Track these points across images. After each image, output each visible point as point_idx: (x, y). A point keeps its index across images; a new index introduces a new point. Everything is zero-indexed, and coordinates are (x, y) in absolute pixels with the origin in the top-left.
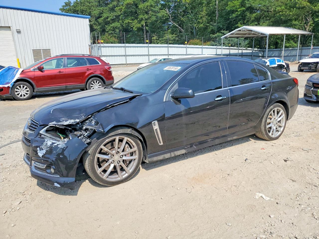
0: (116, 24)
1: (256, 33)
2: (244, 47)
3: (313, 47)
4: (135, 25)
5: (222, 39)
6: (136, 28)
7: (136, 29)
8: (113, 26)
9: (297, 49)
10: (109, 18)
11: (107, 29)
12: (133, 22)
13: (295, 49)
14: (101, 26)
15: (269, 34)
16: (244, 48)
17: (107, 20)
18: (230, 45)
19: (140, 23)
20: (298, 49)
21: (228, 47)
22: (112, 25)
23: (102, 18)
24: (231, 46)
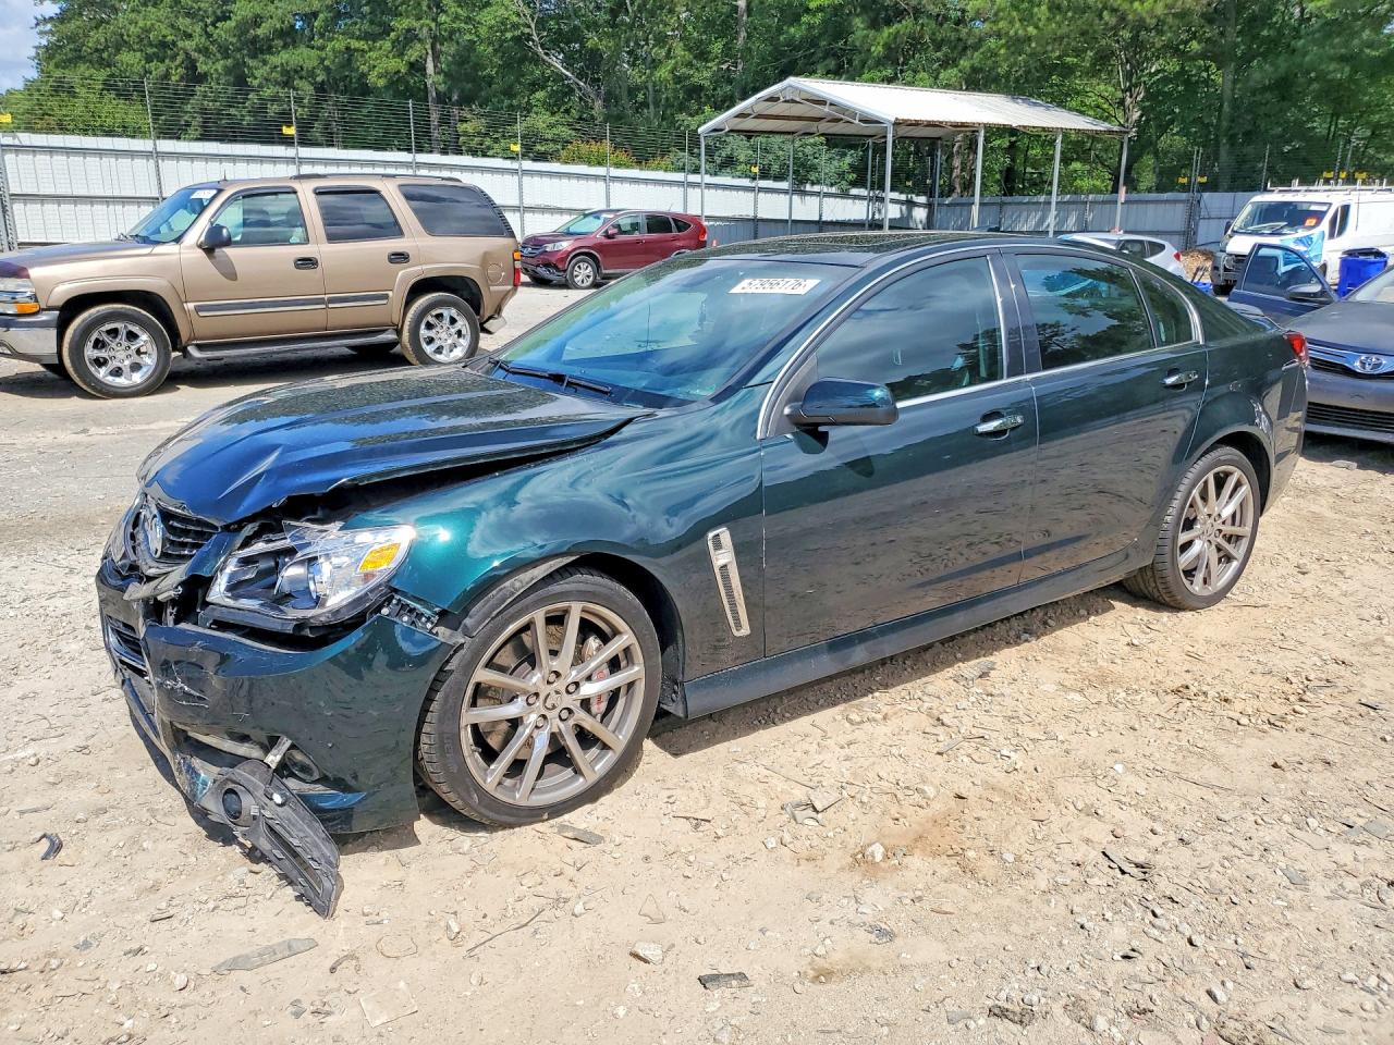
0: (301, 56)
1: (842, 113)
2: (832, 185)
3: (1127, 192)
4: (380, 63)
5: (702, 140)
6: (380, 76)
7: (381, 83)
8: (282, 64)
9: (1050, 203)
10: (264, 25)
11: (256, 78)
12: (370, 50)
13: (1038, 203)
14: (230, 62)
15: (893, 120)
16: (833, 190)
17: (252, 31)
18: (756, 170)
19: (401, 55)
20: (1053, 205)
21: (746, 182)
22: (274, 60)
23: (231, 24)
24: (764, 175)
